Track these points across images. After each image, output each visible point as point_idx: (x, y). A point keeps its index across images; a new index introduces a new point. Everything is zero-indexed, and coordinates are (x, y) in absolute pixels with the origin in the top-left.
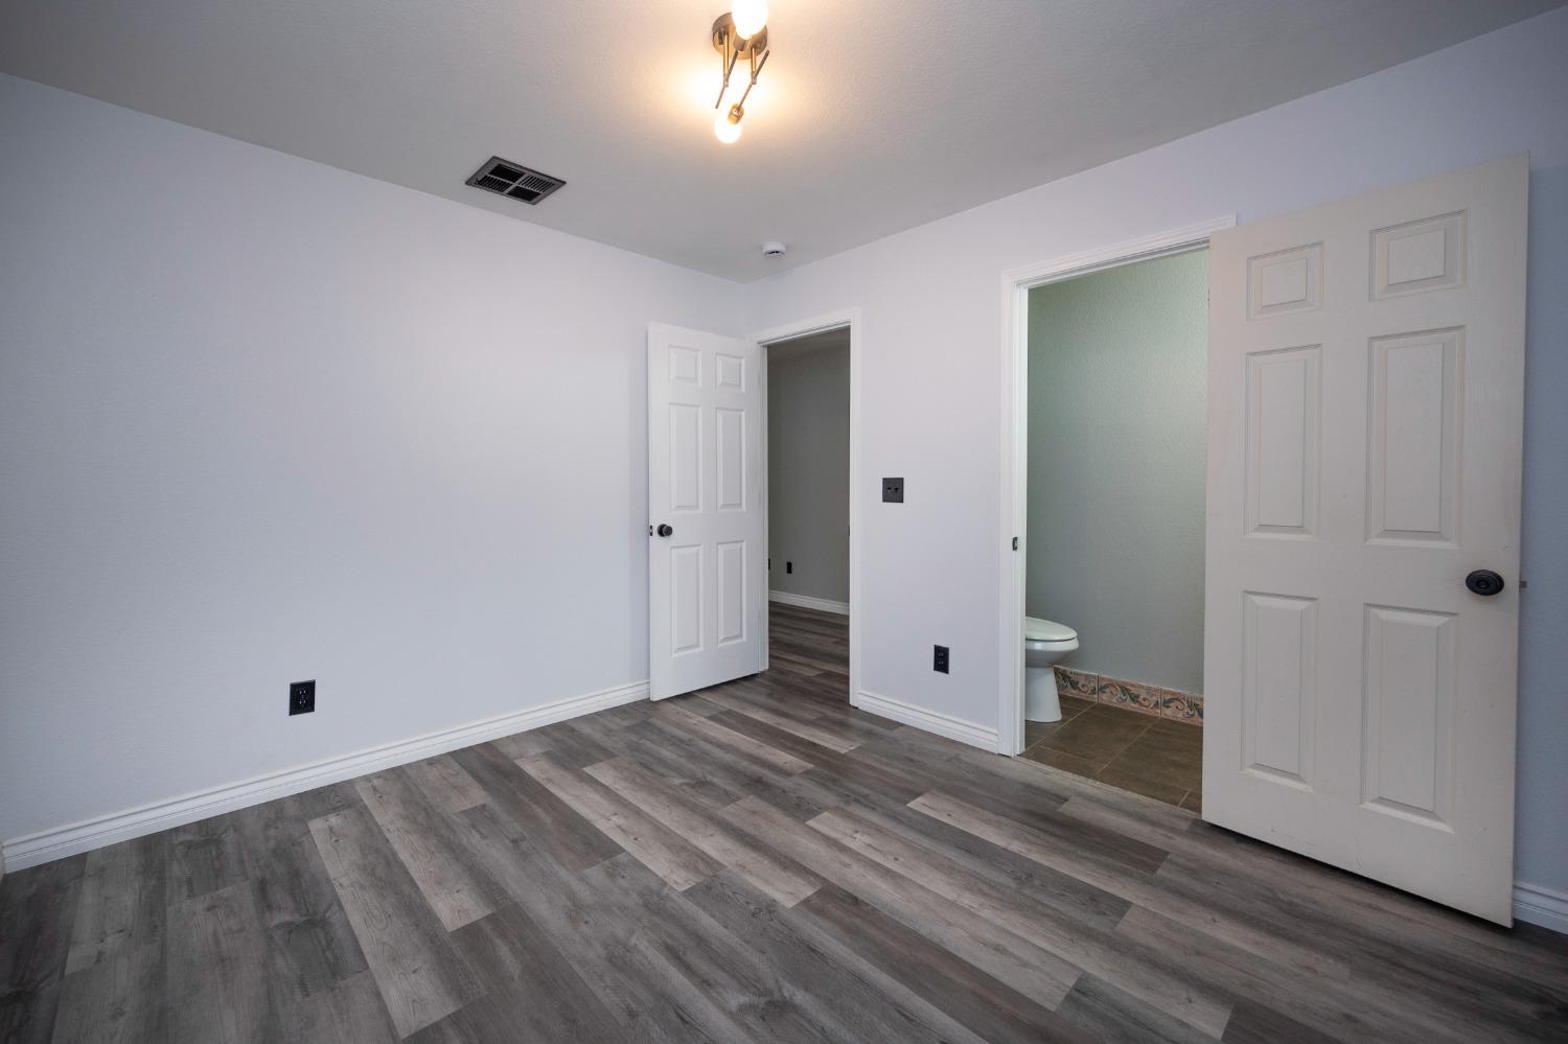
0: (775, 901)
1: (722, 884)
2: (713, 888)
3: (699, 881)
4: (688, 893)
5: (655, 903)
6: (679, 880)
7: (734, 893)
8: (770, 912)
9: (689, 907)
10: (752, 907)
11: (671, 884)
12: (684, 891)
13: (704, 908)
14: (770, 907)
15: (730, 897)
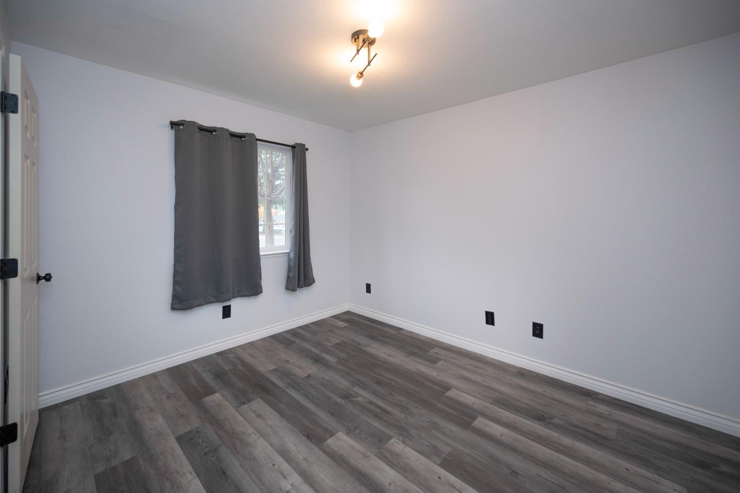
0: (347, 435)
1: (374, 444)
2: (378, 442)
3: (386, 445)
4: (389, 438)
5: (403, 432)
6: (396, 445)
7: (367, 439)
8: (349, 430)
9: (387, 431)
10: (358, 432)
11: (400, 443)
12: (392, 438)
13: (379, 430)
14: (349, 432)
15: (369, 436)
